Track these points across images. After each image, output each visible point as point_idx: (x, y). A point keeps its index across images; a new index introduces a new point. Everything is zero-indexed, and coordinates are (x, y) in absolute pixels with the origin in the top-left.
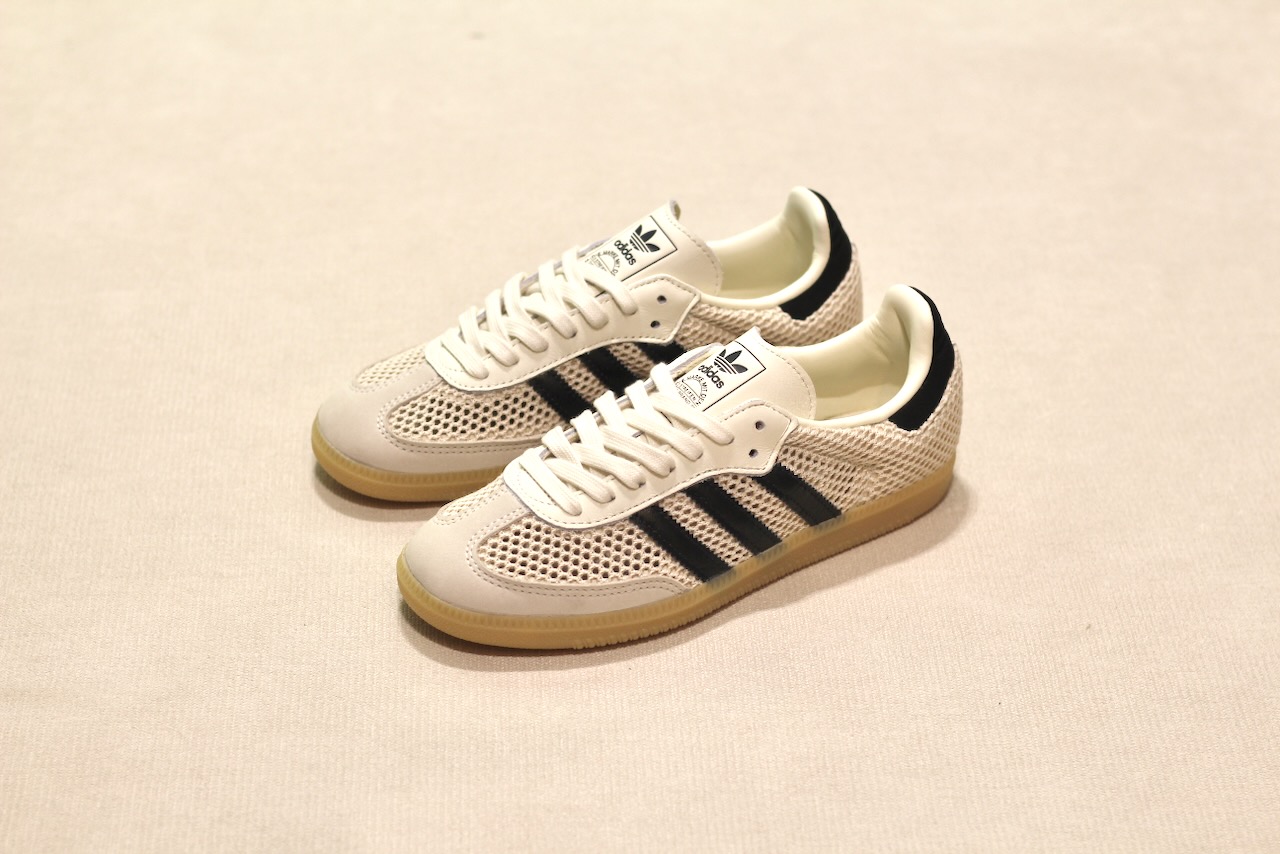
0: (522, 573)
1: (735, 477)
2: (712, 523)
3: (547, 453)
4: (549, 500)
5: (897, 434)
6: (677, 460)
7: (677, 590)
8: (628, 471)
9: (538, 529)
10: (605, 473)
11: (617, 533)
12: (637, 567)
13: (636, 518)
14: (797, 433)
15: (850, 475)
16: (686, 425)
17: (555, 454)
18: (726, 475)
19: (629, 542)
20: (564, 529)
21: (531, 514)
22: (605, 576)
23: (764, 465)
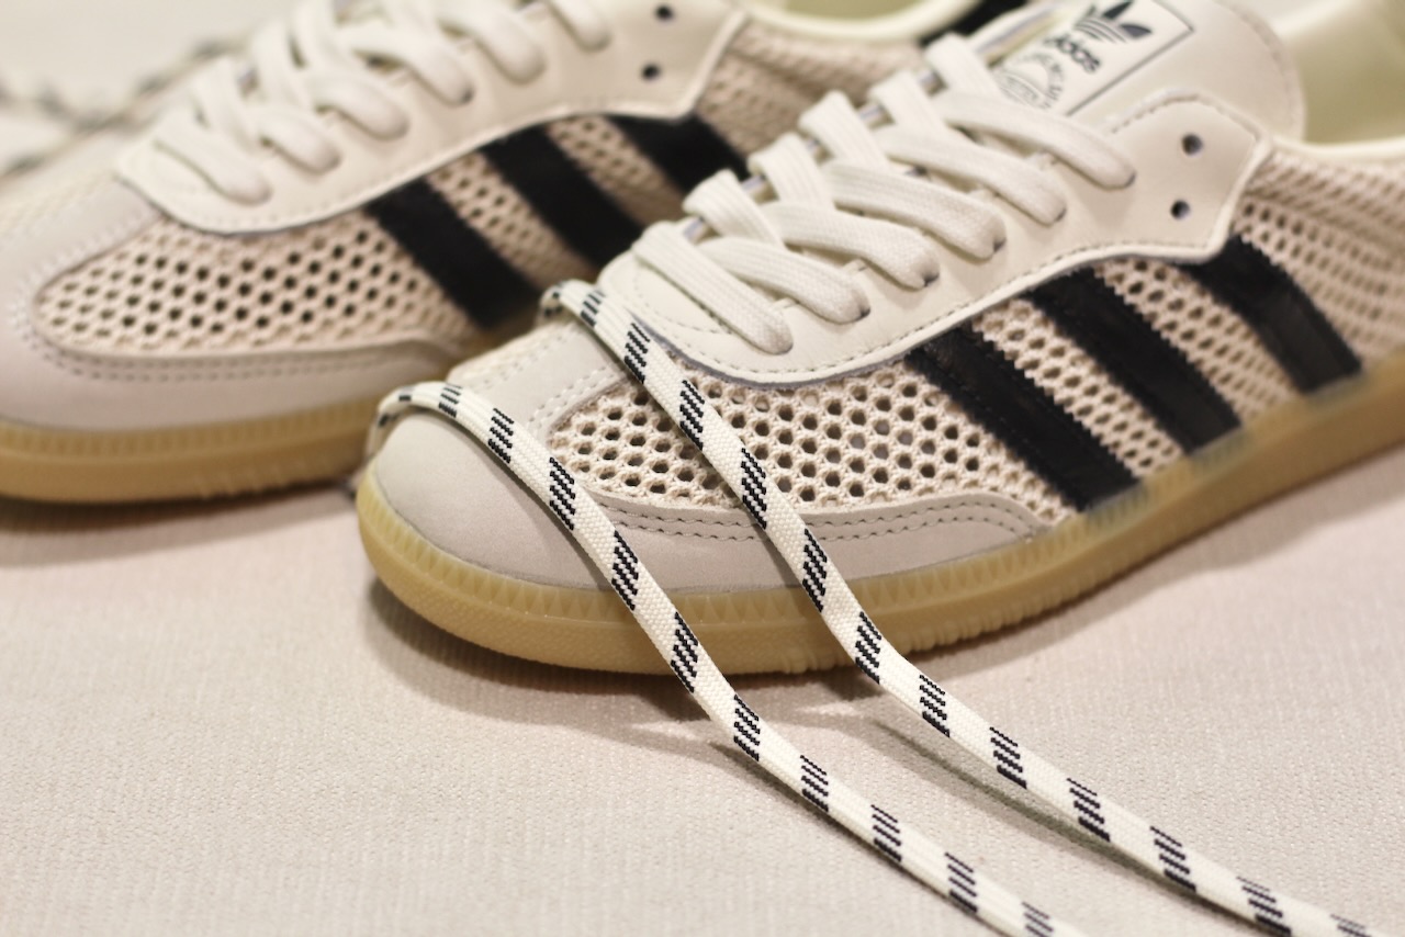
0: (659, 488)
1: (1142, 265)
2: (1093, 372)
3: (701, 230)
4: (714, 324)
7: (1022, 528)
8: (901, 250)
10: (840, 257)
11: (876, 391)
12: (928, 471)
13: (918, 358)
14: (1274, 168)
15: (1380, 276)
16: (1018, 146)
17: (719, 226)
18: (1121, 259)
19: (907, 414)
20: (753, 385)
22: (857, 490)
23: (1205, 238)
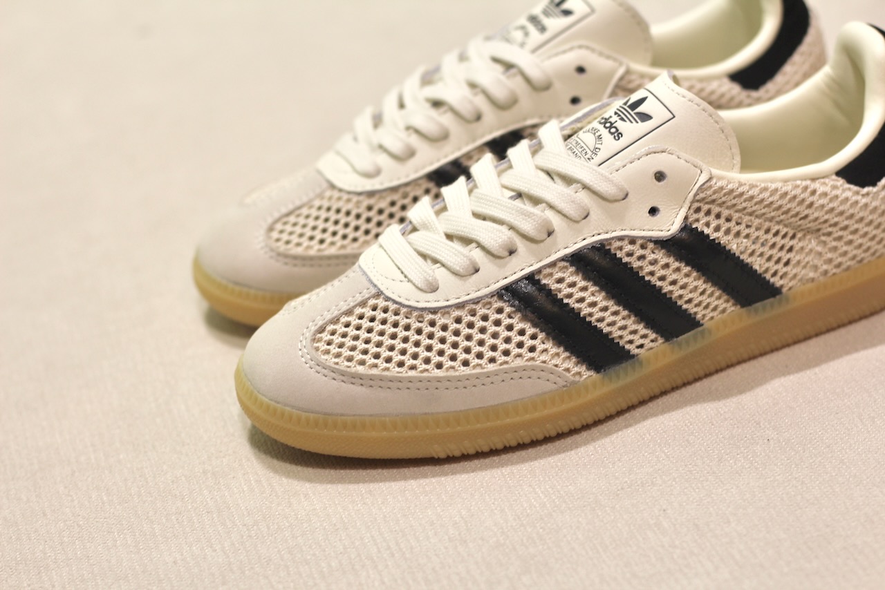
0: (362, 363)
1: (633, 241)
2: (605, 299)
3: (410, 227)
4: (402, 277)
5: (847, 191)
6: (556, 221)
7: (561, 382)
8: (494, 236)
9: (385, 311)
10: (466, 241)
11: (482, 311)
12: (506, 353)
13: (505, 293)
14: (711, 187)
16: (568, 180)
17: (417, 226)
18: (621, 239)
19: (497, 323)
20: (416, 309)
21: (379, 294)
22: (466, 363)
23: (669, 224)
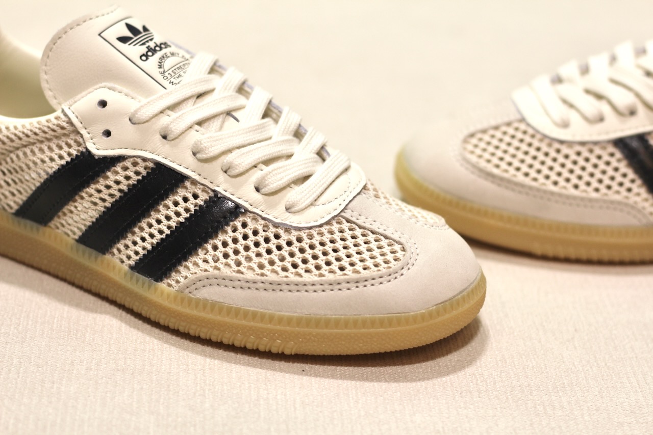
0: (497, 166)
7: (644, 221)
8: (622, 98)
9: (525, 132)
11: (598, 152)
12: (609, 187)
13: (621, 143)
17: (563, 80)
19: (608, 163)
20: (548, 137)
21: (522, 120)
22: (576, 187)
